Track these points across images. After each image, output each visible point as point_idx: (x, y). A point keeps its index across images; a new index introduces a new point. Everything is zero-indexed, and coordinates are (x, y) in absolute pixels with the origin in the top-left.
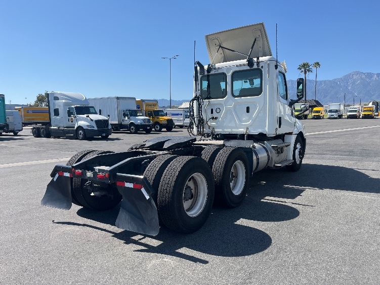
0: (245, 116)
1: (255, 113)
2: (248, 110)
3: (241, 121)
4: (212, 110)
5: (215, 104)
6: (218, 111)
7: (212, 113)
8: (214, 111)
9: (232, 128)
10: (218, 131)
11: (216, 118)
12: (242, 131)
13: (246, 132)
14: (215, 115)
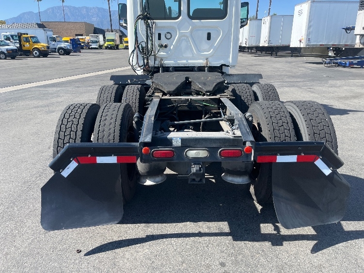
0: (205, 45)
1: (217, 40)
2: (209, 37)
3: (199, 50)
4: (159, 35)
5: (164, 27)
6: (169, 37)
7: (159, 38)
8: (163, 37)
9: (187, 59)
10: (169, 63)
11: (166, 46)
12: (200, 62)
13: (207, 64)
14: (164, 41)
